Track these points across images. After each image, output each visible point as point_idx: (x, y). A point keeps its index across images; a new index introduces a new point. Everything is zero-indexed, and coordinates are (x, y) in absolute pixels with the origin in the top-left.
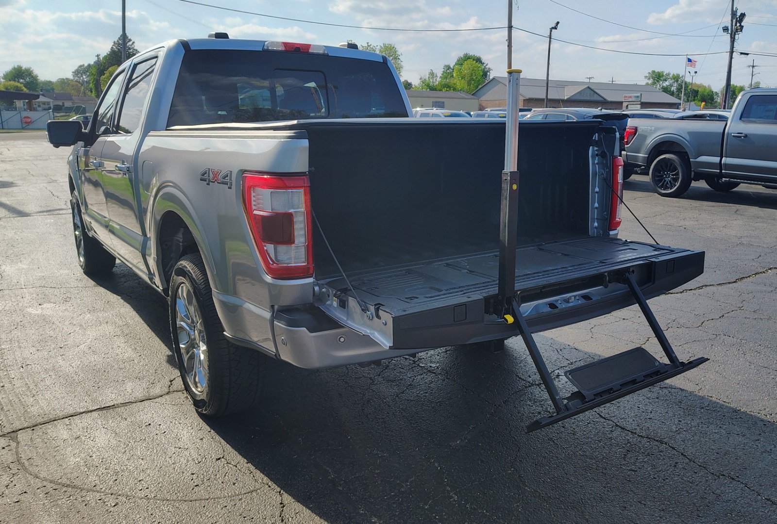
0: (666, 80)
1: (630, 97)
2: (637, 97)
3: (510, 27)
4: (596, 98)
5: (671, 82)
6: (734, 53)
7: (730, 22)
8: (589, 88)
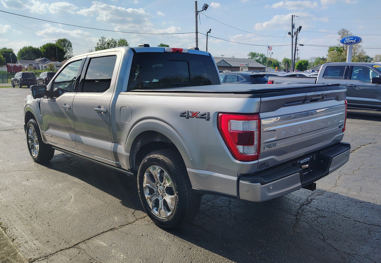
0: (257, 57)
1: (243, 65)
2: (246, 64)
3: (197, 32)
4: (227, 65)
5: (260, 57)
6: (297, 45)
7: (291, 30)
8: (223, 60)
